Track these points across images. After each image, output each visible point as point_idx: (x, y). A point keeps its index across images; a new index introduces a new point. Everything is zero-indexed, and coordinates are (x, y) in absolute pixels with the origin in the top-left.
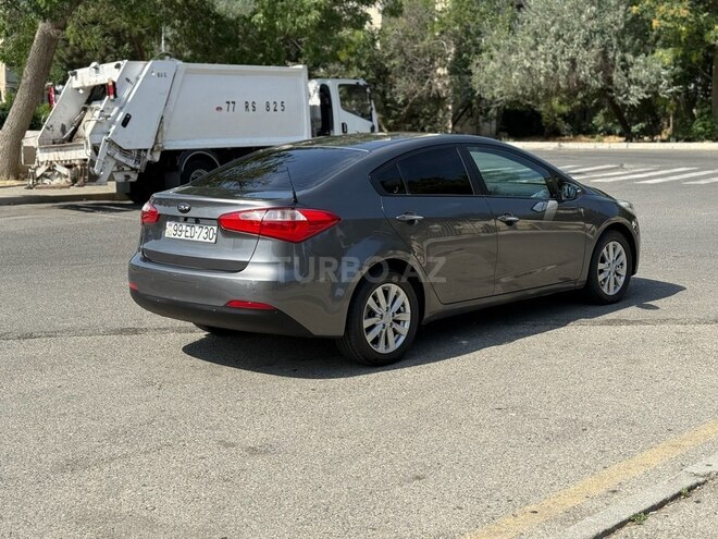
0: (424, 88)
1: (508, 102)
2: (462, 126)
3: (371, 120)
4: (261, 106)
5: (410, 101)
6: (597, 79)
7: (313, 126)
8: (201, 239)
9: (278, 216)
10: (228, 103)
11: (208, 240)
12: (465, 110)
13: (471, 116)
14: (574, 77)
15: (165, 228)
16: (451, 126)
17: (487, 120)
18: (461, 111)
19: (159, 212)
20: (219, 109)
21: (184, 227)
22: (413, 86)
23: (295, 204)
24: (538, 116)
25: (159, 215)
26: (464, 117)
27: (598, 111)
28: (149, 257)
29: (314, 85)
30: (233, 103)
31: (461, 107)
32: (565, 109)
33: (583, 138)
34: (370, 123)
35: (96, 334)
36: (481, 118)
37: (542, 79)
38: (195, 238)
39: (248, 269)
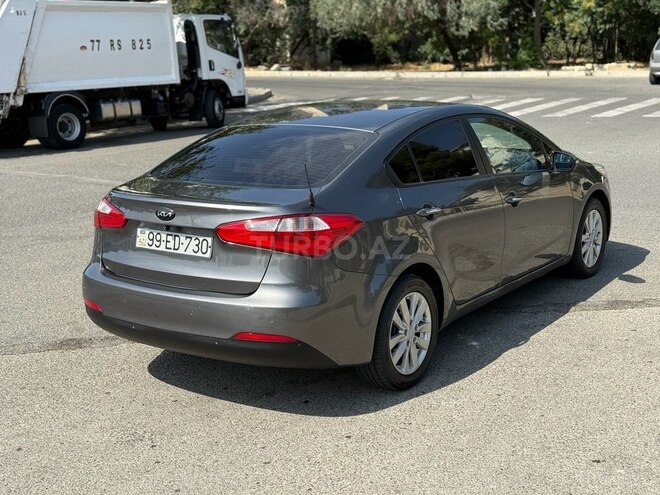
0: (265, 19)
1: (346, 33)
2: (300, 55)
3: (238, 57)
4: (126, 44)
5: (252, 31)
6: (433, 10)
7: (180, 64)
8: (190, 252)
9: (289, 225)
10: (92, 41)
11: (199, 254)
12: (302, 40)
13: (309, 45)
14: (412, 8)
15: (136, 236)
16: (288, 55)
17: (324, 49)
18: (298, 40)
19: (126, 217)
20: (84, 48)
21: (164, 237)
22: (254, 17)
23: (310, 208)
24: (370, 45)
25: (127, 220)
26: (301, 47)
27: (427, 40)
28: (113, 271)
29: (178, 21)
30: (98, 41)
31: (298, 36)
32: (393, 37)
33: (411, 66)
34: (237, 60)
35: (31, 351)
36: (318, 47)
37: (379, 10)
38: (180, 252)
39: (260, 293)
